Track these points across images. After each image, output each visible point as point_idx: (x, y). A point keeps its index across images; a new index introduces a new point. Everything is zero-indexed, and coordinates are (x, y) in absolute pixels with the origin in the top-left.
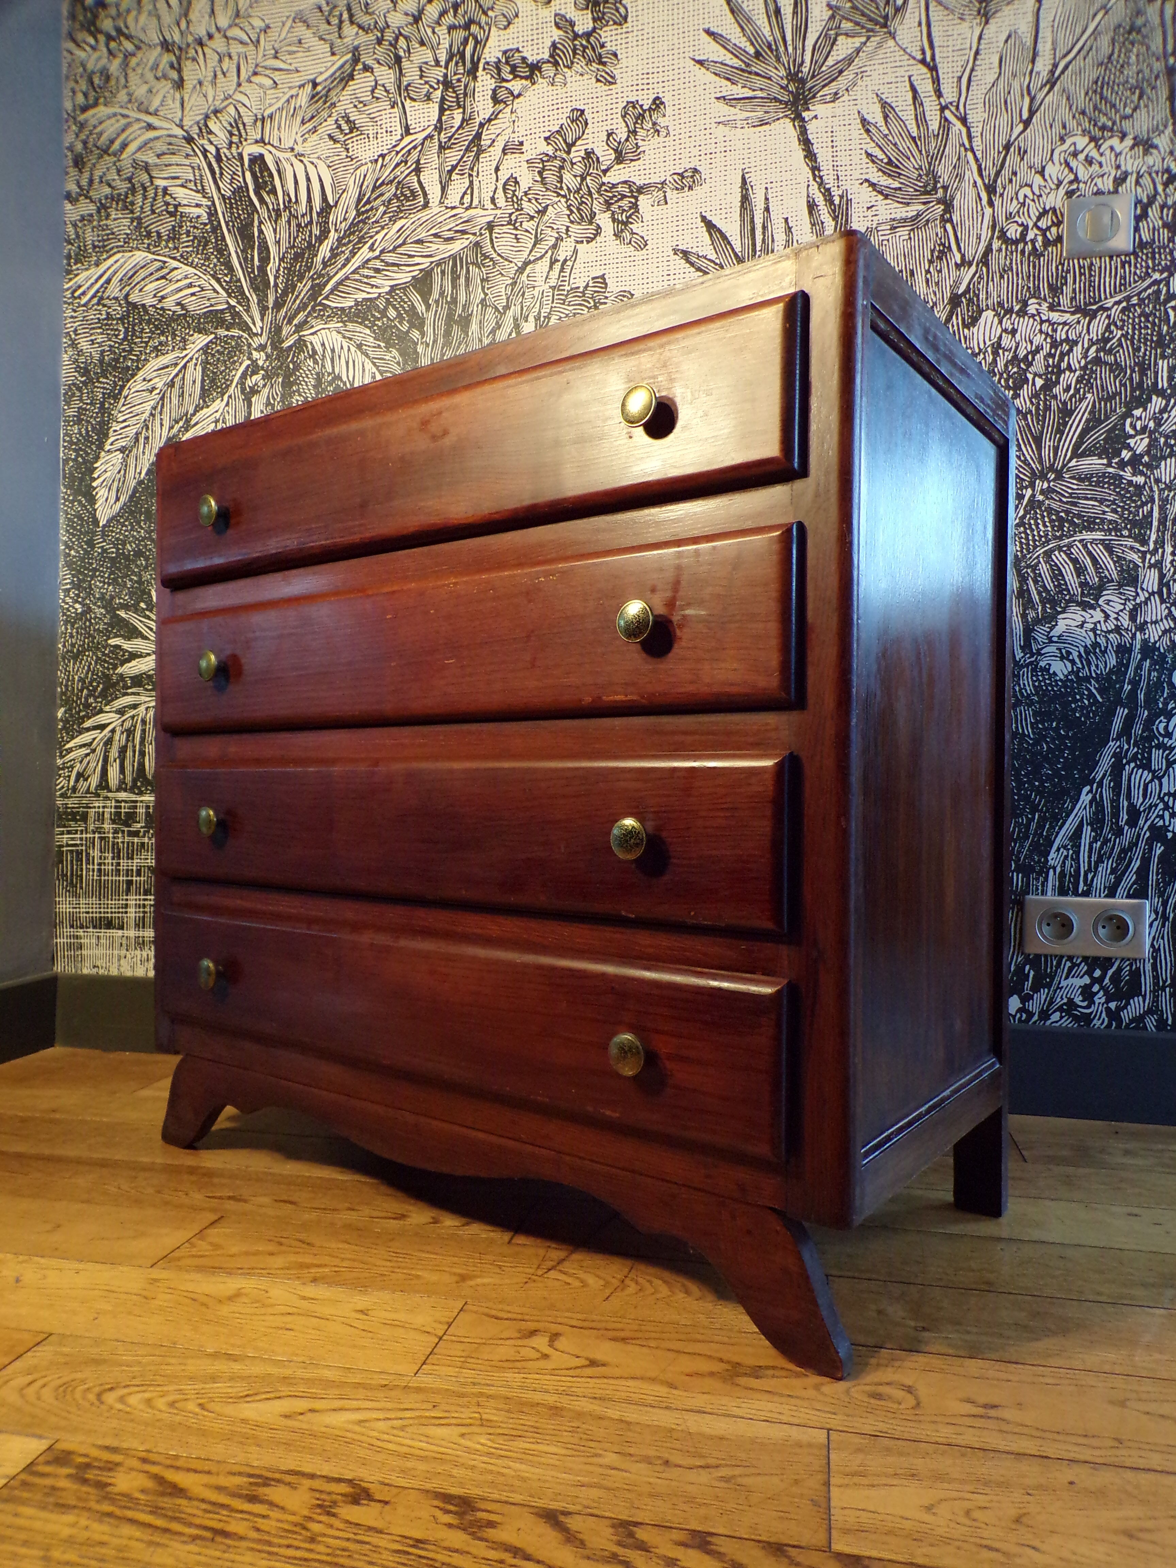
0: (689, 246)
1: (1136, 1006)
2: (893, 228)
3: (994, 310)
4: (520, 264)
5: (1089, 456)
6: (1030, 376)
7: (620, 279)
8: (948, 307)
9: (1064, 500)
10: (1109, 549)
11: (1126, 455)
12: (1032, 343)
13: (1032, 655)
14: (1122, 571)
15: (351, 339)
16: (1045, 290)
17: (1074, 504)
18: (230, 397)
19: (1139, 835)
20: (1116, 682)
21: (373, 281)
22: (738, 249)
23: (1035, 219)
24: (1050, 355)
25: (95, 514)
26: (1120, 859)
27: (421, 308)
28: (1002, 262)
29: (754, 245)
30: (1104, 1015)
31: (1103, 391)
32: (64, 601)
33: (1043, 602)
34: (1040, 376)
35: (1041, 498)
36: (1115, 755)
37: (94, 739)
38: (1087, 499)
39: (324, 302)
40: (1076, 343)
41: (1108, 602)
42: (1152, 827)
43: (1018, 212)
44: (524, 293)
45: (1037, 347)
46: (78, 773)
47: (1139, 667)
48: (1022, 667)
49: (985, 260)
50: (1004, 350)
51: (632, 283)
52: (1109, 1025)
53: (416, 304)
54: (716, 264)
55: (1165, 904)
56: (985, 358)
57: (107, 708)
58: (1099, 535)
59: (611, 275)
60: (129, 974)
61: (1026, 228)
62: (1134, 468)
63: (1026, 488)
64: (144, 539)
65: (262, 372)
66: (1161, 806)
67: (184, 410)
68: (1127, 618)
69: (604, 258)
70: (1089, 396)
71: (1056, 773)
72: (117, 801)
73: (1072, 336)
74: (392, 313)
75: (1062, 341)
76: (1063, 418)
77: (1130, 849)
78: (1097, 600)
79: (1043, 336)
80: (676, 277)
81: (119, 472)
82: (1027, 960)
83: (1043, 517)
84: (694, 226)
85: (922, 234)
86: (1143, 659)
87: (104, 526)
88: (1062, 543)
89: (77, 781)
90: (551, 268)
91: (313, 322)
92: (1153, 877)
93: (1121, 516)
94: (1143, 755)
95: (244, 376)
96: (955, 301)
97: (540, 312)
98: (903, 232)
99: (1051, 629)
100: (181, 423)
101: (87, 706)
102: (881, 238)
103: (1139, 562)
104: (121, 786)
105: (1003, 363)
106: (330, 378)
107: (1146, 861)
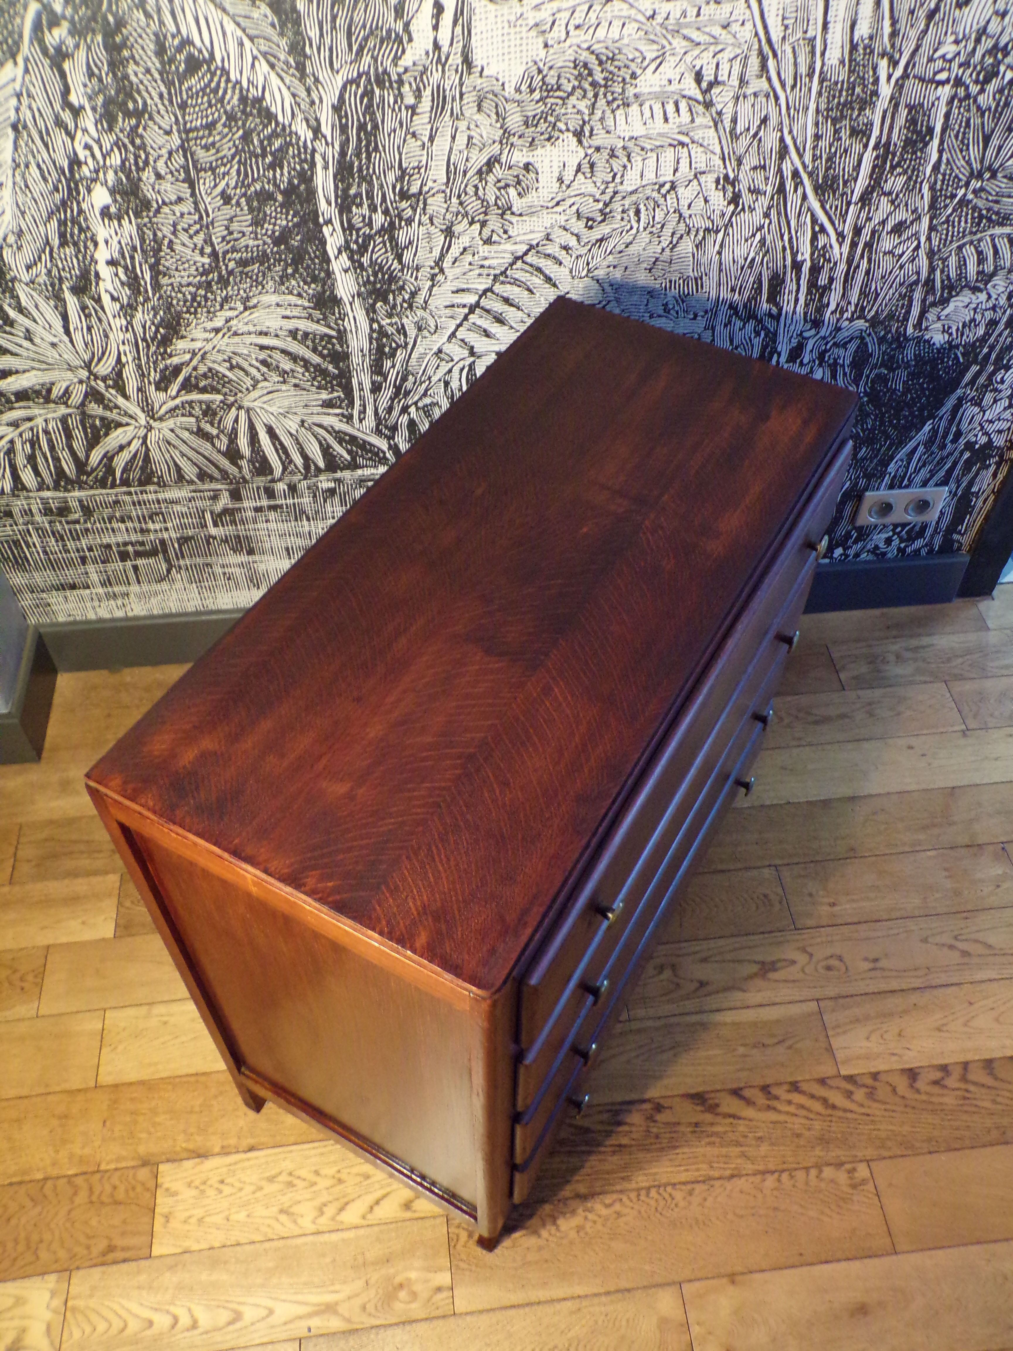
1: (918, 544)
6: (1002, 69)
9: (990, 198)
13: (920, 330)
17: (997, 202)
18: (26, 59)
19: (956, 448)
20: (979, 347)
26: (938, 463)
30: (895, 551)
33: (943, 289)
35: (971, 197)
36: (958, 398)
38: (1009, 197)
41: (994, 286)
42: (967, 443)
47: (1000, 335)
48: (910, 340)
52: (897, 556)
55: (958, 487)
56: (965, 47)
58: (1008, 230)
60: (107, 616)
63: (961, 187)
65: (65, 24)
66: (979, 428)
68: (1005, 297)
71: (911, 414)
72: (43, 499)
77: (947, 457)
78: (986, 284)
82: (855, 528)
83: (967, 214)
86: (1005, 329)
88: (975, 238)
92: (956, 473)
94: (978, 397)
95: (37, 28)
99: (943, 310)
104: (42, 486)
105: (982, 52)
106: (176, 42)
107: (955, 464)
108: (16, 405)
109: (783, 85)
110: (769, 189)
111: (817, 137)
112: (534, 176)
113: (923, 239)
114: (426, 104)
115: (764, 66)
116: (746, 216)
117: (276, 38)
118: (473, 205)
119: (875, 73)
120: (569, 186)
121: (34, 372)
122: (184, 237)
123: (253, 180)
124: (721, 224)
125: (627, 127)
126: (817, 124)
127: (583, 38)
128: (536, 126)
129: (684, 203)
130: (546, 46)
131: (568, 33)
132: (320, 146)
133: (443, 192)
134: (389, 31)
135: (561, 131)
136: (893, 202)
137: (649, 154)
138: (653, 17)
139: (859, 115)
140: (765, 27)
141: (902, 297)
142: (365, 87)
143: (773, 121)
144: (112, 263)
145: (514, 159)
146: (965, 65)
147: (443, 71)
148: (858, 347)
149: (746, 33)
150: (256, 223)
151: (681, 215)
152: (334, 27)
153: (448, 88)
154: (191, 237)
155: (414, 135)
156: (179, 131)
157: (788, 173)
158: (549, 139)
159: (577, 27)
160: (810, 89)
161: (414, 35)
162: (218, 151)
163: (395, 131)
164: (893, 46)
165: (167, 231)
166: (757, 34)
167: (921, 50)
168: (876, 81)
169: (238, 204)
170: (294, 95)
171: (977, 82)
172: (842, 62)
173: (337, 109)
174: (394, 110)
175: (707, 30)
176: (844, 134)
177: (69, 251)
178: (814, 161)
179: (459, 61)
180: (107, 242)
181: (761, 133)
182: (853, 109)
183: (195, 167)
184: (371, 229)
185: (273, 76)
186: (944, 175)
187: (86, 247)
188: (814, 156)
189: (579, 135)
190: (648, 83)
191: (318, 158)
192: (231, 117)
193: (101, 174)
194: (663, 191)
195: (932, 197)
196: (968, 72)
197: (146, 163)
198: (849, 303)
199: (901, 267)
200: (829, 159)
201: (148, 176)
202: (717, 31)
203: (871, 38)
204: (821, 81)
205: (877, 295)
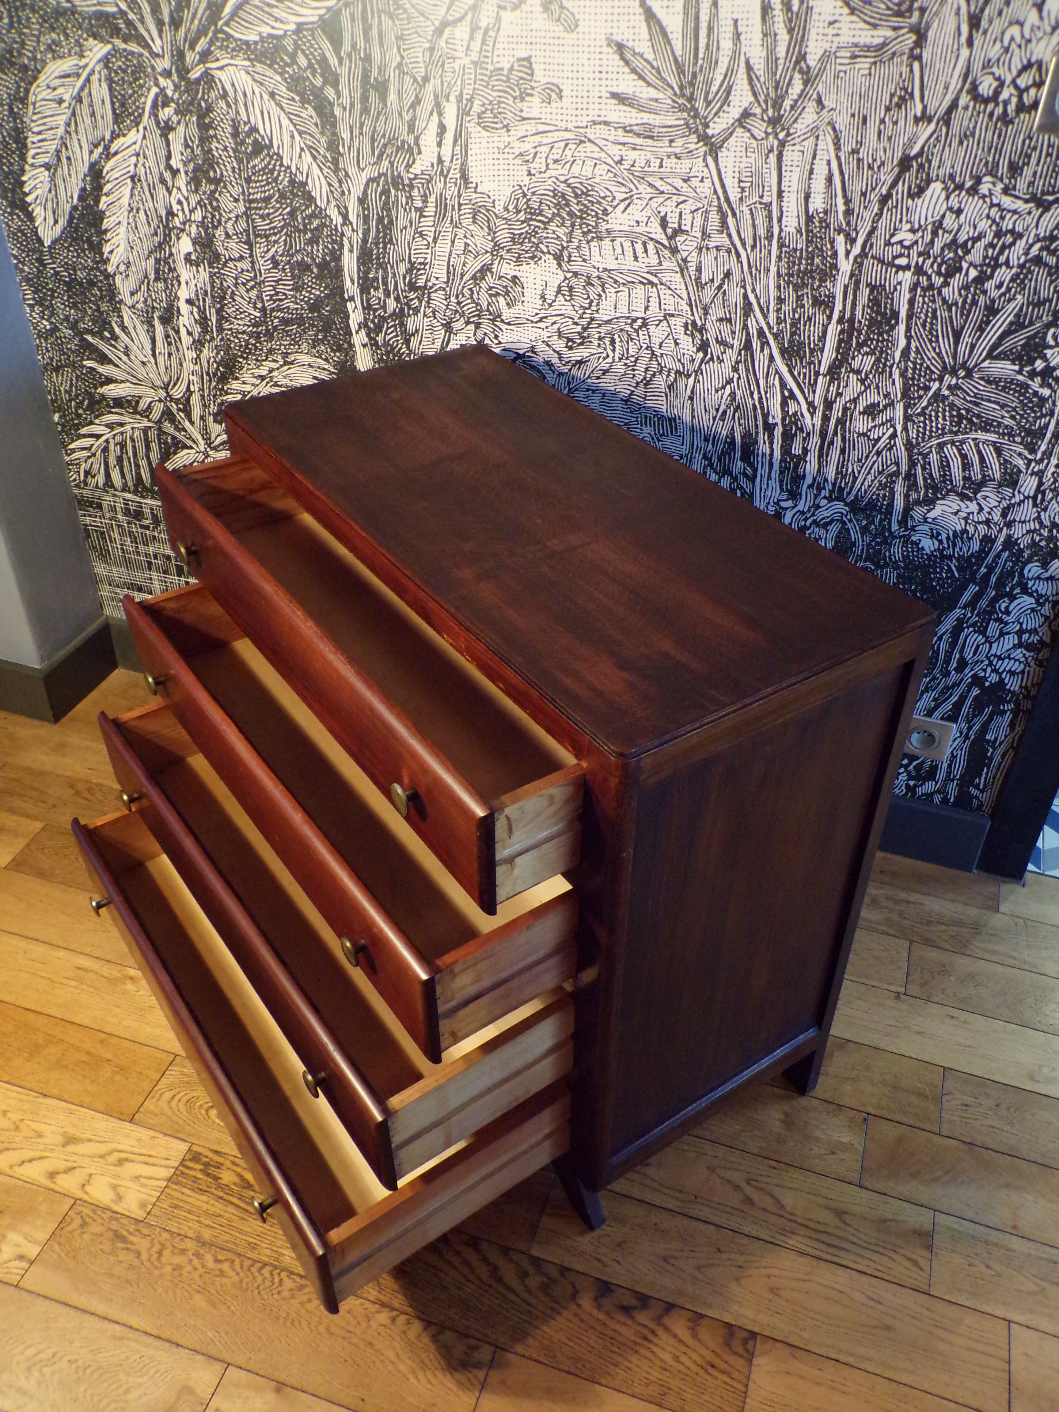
0: (625, 37)
1: (929, 787)
2: (854, 57)
3: (944, 182)
4: (437, 23)
5: (1003, 359)
6: (965, 265)
7: (547, 67)
8: (896, 170)
9: (968, 398)
10: (999, 451)
11: (1039, 365)
12: (975, 227)
13: (907, 529)
14: (1005, 473)
15: (262, 84)
16: (1003, 169)
17: (977, 404)
18: (145, 128)
19: (962, 679)
20: (974, 564)
21: (275, 12)
22: (678, 53)
23: (1015, 72)
24: (992, 245)
25: (36, 233)
26: (942, 692)
27: (333, 61)
28: (965, 123)
29: (697, 49)
30: (903, 787)
31: (1035, 294)
32: (31, 316)
33: (927, 488)
34: (975, 267)
35: (946, 393)
36: (958, 619)
37: (92, 445)
38: (989, 401)
39: (226, 28)
40: (1020, 236)
41: (985, 498)
42: (975, 676)
43: (998, 60)
44: (443, 65)
45: (980, 234)
46: (85, 471)
47: (998, 556)
48: (895, 537)
49: (946, 120)
50: (945, 231)
51: (561, 74)
52: (906, 794)
53: (328, 54)
54: (653, 67)
55: (970, 729)
56: (923, 237)
57: (97, 421)
58: (992, 437)
59: (538, 59)
61: (1002, 84)
62: (1043, 380)
63: (935, 380)
64: (92, 269)
65: (173, 105)
66: (986, 662)
67: (99, 134)
68: (999, 514)
69: (529, 34)
70: (1019, 297)
72: (124, 499)
73: (1019, 228)
74: (302, 61)
75: (1008, 231)
76: (988, 317)
77: (953, 687)
78: (975, 493)
79: (990, 222)
80: (610, 76)
81: (50, 191)
83: (944, 410)
84: (631, 11)
85: (884, 70)
86: (1003, 550)
87: (49, 247)
88: (956, 438)
89: (86, 476)
90: (472, 38)
91: (218, 53)
92: (965, 710)
93: (1018, 423)
94: (982, 625)
95: (155, 106)
96: (905, 163)
97: (461, 94)
98: (864, 64)
99: (929, 511)
100: (100, 149)
101: (79, 416)
102: (839, 68)
103: (1023, 468)
104: (125, 489)
105: (941, 245)
106: (247, 128)
107: (963, 698)
108: (113, 410)
109: (744, 245)
110: (736, 343)
111: (780, 300)
112: (520, 289)
113: (899, 428)
114: (430, 210)
115: (724, 223)
116: (714, 366)
117: (318, 136)
118: (469, 308)
119: (833, 247)
120: (550, 305)
121: (128, 384)
122: (242, 290)
123: (297, 251)
124: (691, 369)
125: (600, 259)
126: (779, 287)
127: (561, 172)
128: (521, 244)
129: (656, 341)
130: (530, 174)
131: (548, 165)
132: (348, 231)
133: (444, 289)
134: (403, 142)
135: (543, 252)
136: (862, 381)
137: (621, 288)
138: (620, 162)
139: (820, 286)
140: (723, 186)
141: (882, 486)
142: (384, 186)
143: (736, 277)
144: (189, 302)
145: (504, 271)
146: (925, 254)
147: (445, 182)
148: (840, 532)
149: (705, 189)
150: (297, 289)
151: (653, 351)
152: (361, 133)
153: (449, 197)
154: (248, 291)
155: (421, 235)
156: (244, 200)
157: (754, 332)
158: (532, 258)
159: (556, 161)
160: (770, 252)
161: (422, 148)
162: (271, 223)
163: (406, 228)
164: (848, 224)
165: (230, 282)
166: (715, 192)
167: (877, 233)
168: (835, 254)
169: (284, 270)
170: (330, 185)
171: (939, 273)
172: (799, 231)
173: (362, 201)
174: (405, 210)
175: (669, 181)
176: (807, 302)
177: (161, 285)
178: (778, 323)
179: (458, 176)
180: (187, 283)
181: (725, 287)
182: (814, 279)
183: (254, 232)
184: (386, 312)
185: (315, 166)
186: (915, 363)
187: (173, 285)
188: (778, 318)
189: (558, 258)
190: (618, 221)
191: (346, 241)
192: (282, 196)
193: (187, 227)
194: (636, 326)
195: (904, 384)
196: (929, 262)
197: (219, 222)
198: (826, 480)
199: (879, 453)
200: (792, 325)
201: (219, 233)
202: (679, 183)
203: (826, 212)
204: (781, 246)
205: (855, 478)
